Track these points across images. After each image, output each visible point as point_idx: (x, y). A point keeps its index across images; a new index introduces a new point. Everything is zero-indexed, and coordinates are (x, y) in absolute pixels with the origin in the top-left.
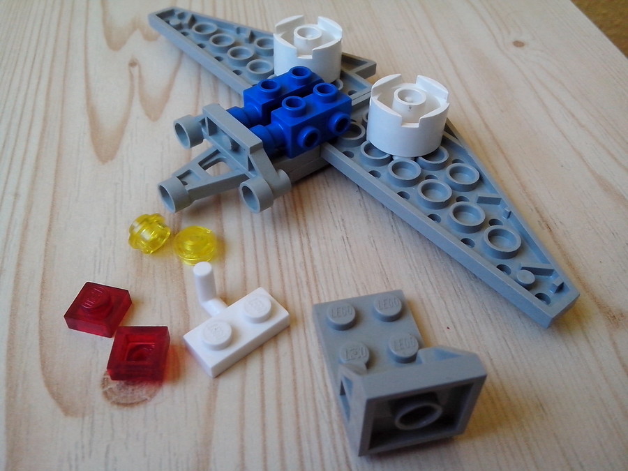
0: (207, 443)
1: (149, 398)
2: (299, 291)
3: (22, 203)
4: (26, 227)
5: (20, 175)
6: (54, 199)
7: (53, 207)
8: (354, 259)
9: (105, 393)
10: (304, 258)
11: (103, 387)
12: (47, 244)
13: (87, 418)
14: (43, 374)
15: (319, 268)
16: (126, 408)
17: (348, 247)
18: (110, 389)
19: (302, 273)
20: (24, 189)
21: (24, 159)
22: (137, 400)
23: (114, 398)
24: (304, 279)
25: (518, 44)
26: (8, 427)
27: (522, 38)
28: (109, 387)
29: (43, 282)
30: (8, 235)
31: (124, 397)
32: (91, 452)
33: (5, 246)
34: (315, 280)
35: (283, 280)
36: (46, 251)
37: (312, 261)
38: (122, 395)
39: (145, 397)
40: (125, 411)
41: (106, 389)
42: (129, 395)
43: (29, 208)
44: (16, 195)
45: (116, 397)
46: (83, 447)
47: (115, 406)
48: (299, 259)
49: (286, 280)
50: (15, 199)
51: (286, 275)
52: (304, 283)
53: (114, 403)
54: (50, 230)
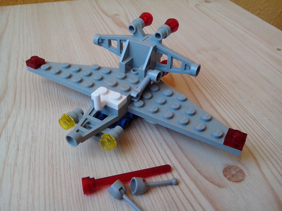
0: (272, 189)
2: (267, 138)
8: (277, 126)
9: (228, 179)
10: (260, 127)
11: (226, 177)
13: (228, 188)
14: (203, 176)
15: (268, 130)
16: (238, 183)
17: (272, 122)
19: (264, 133)
22: (240, 180)
23: (232, 180)
25: (279, 50)
26: (203, 194)
27: (279, 48)
28: (228, 177)
31: (235, 179)
32: (237, 198)
34: (270, 135)
37: (264, 128)
38: (234, 179)
39: (242, 178)
41: (227, 178)
42: (237, 178)
46: (234, 197)
47: (235, 183)
51: (259, 134)
52: (267, 136)
53: (233, 182)
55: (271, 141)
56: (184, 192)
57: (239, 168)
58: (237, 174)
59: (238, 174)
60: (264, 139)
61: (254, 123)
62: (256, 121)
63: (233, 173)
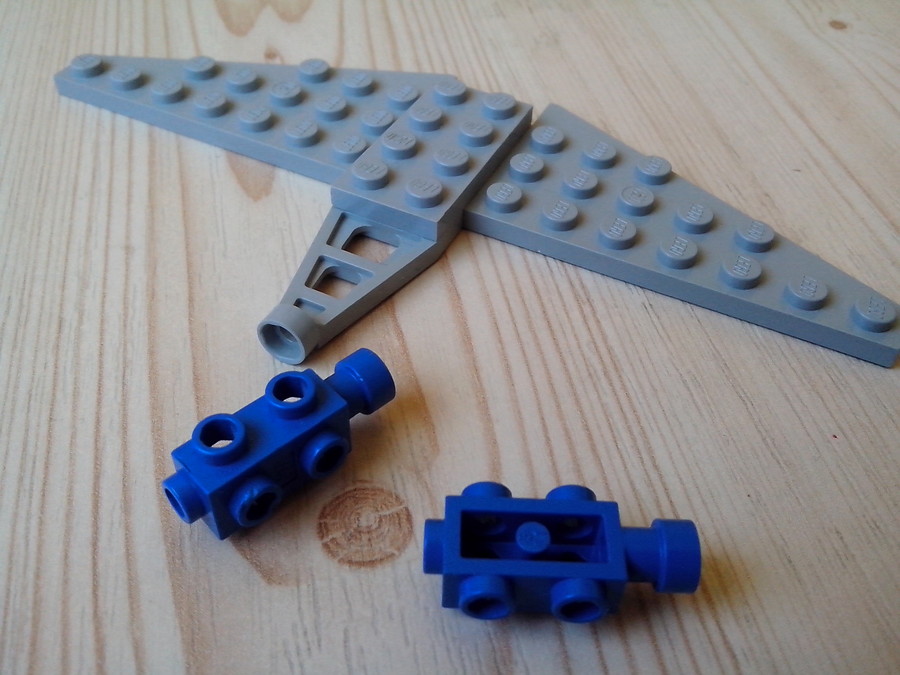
1: (396, 552)
2: (595, 385)
3: (139, 259)
4: (152, 295)
5: (129, 218)
6: (188, 254)
7: (189, 265)
8: (669, 337)
9: (325, 546)
10: (591, 335)
11: (322, 538)
12: (190, 322)
13: (304, 587)
15: (618, 350)
16: (363, 569)
17: (655, 320)
18: (333, 540)
19: (594, 360)
20: (139, 240)
21: (130, 196)
22: (378, 556)
23: (342, 554)
24: (599, 368)
25: (838, 25)
26: (178, 604)
27: (841, 17)
28: (331, 537)
29: (196, 378)
30: (126, 308)
31: (357, 552)
32: (319, 641)
33: (125, 326)
34: (616, 369)
35: (567, 370)
36: (191, 332)
37: (605, 339)
38: (354, 548)
39: (390, 550)
40: (364, 573)
41: (327, 540)
42: (366, 548)
43: (152, 267)
44: (128, 249)
45: (345, 552)
46: (305, 633)
47: (346, 567)
48: (584, 338)
49: (572, 368)
50: (127, 254)
51: (569, 362)
52: (601, 374)
53: (341, 561)
54: (191, 300)
55: (609, 400)
56: (102, 582)
57: (401, 504)
58: (379, 526)
59: (385, 528)
60: (579, 389)
61: (576, 314)
62: (587, 309)
63: (364, 523)
